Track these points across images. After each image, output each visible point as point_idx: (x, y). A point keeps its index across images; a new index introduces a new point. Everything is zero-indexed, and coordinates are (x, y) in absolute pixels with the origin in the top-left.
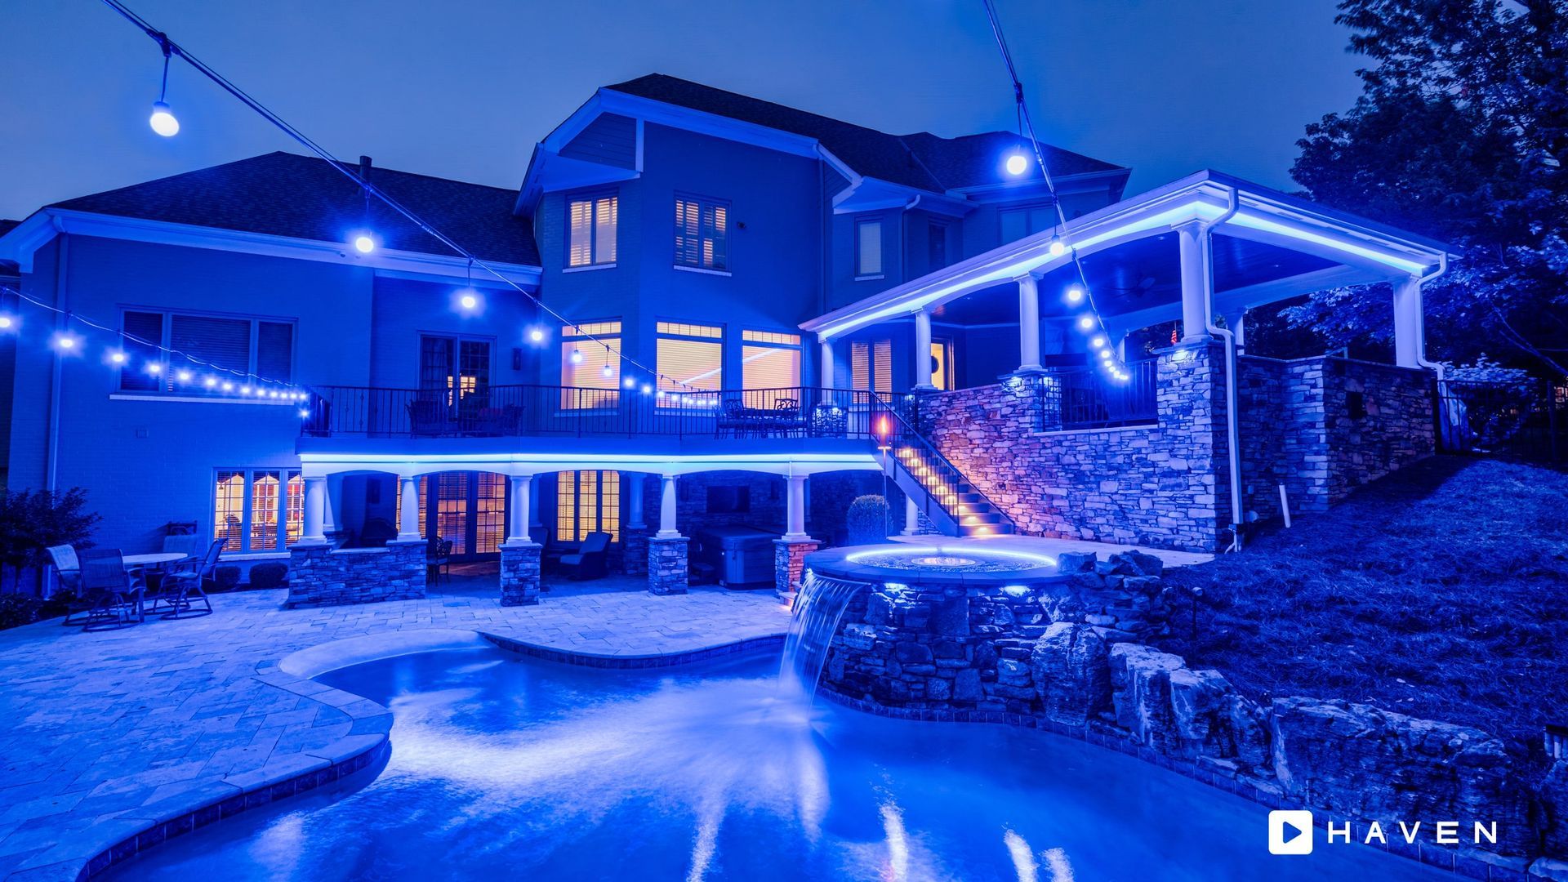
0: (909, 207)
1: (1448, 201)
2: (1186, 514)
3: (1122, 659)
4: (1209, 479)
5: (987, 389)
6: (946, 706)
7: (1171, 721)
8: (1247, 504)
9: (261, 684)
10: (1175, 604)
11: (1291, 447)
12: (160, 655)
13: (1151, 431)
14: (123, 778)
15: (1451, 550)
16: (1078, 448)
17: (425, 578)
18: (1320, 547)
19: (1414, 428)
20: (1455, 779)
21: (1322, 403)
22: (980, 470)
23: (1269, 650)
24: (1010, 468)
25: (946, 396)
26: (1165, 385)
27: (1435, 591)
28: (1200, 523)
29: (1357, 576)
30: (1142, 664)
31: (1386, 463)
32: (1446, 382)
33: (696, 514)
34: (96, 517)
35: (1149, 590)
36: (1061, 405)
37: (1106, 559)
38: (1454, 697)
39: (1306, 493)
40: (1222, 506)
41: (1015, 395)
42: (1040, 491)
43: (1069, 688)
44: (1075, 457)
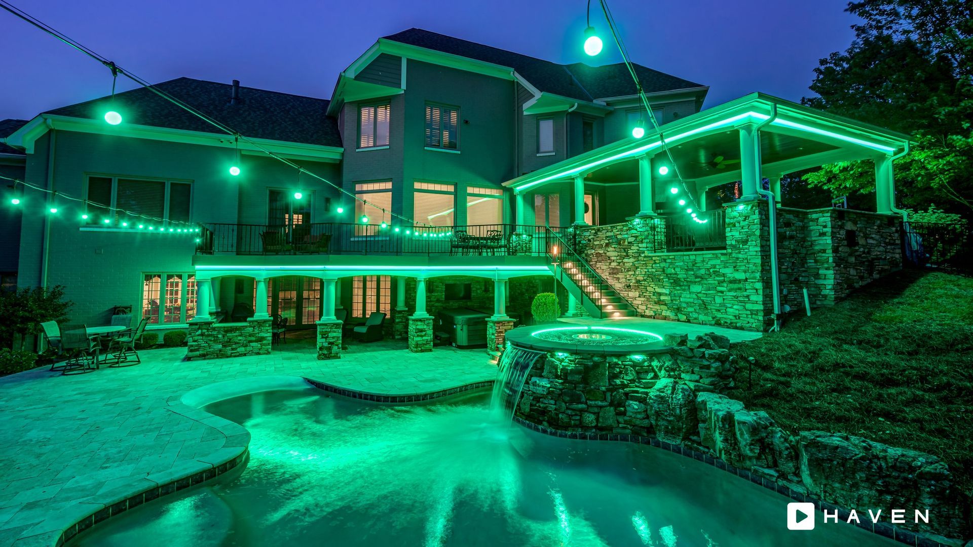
0: (570, 110)
1: (909, 108)
2: (744, 307)
3: (704, 403)
4: (759, 285)
5: (619, 226)
6: (594, 430)
7: (736, 444)
8: (784, 300)
9: (170, 412)
10: (737, 367)
11: (811, 264)
12: (108, 391)
13: (722, 254)
14: (85, 475)
15: (912, 332)
16: (677, 264)
17: (271, 341)
18: (829, 329)
19: (889, 252)
20: (916, 488)
21: (830, 238)
22: (615, 276)
23: (797, 398)
24: (634, 275)
25: (594, 229)
26: (731, 226)
27: (903, 360)
28: (753, 313)
29: (853, 349)
30: (717, 407)
31: (871, 274)
32: (909, 222)
33: (438, 301)
34: (71, 303)
35: (722, 359)
36: (666, 236)
37: (694, 338)
38: (916, 431)
39: (820, 294)
40: (767, 302)
41: (636, 230)
42: (652, 290)
43: (671, 421)
44: (674, 269)
